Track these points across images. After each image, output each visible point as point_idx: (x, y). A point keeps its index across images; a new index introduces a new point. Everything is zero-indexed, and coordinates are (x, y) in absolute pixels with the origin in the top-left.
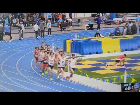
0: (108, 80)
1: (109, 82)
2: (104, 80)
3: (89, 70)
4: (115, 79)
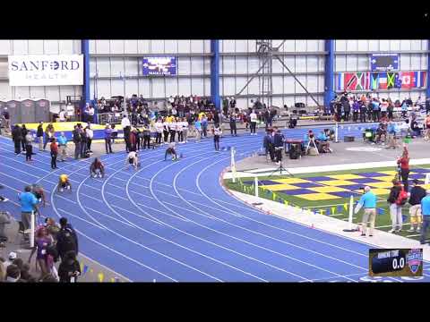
0: (322, 211)
1: (324, 213)
2: (315, 211)
3: (290, 192)
4: (333, 209)
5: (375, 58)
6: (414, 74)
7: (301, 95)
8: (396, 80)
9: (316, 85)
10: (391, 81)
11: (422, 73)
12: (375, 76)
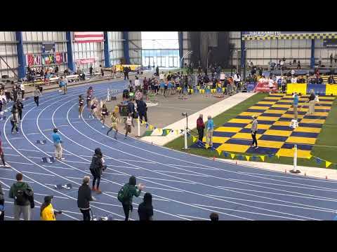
5: (44, 45)
6: (61, 55)
7: (5, 70)
8: (53, 58)
9: (13, 63)
10: (51, 59)
11: (65, 54)
12: (43, 56)
